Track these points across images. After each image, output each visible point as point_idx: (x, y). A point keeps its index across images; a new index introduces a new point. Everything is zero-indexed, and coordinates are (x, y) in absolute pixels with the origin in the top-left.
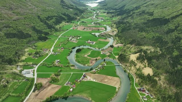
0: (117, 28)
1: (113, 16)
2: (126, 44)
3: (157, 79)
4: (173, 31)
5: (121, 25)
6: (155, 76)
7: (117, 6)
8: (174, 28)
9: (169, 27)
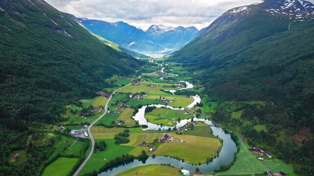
0: (203, 84)
1: (193, 70)
2: (222, 100)
3: (276, 135)
4: (290, 80)
5: (209, 79)
6: (272, 133)
7: (198, 56)
8: (291, 76)
9: (284, 75)
